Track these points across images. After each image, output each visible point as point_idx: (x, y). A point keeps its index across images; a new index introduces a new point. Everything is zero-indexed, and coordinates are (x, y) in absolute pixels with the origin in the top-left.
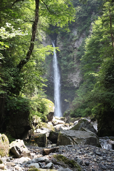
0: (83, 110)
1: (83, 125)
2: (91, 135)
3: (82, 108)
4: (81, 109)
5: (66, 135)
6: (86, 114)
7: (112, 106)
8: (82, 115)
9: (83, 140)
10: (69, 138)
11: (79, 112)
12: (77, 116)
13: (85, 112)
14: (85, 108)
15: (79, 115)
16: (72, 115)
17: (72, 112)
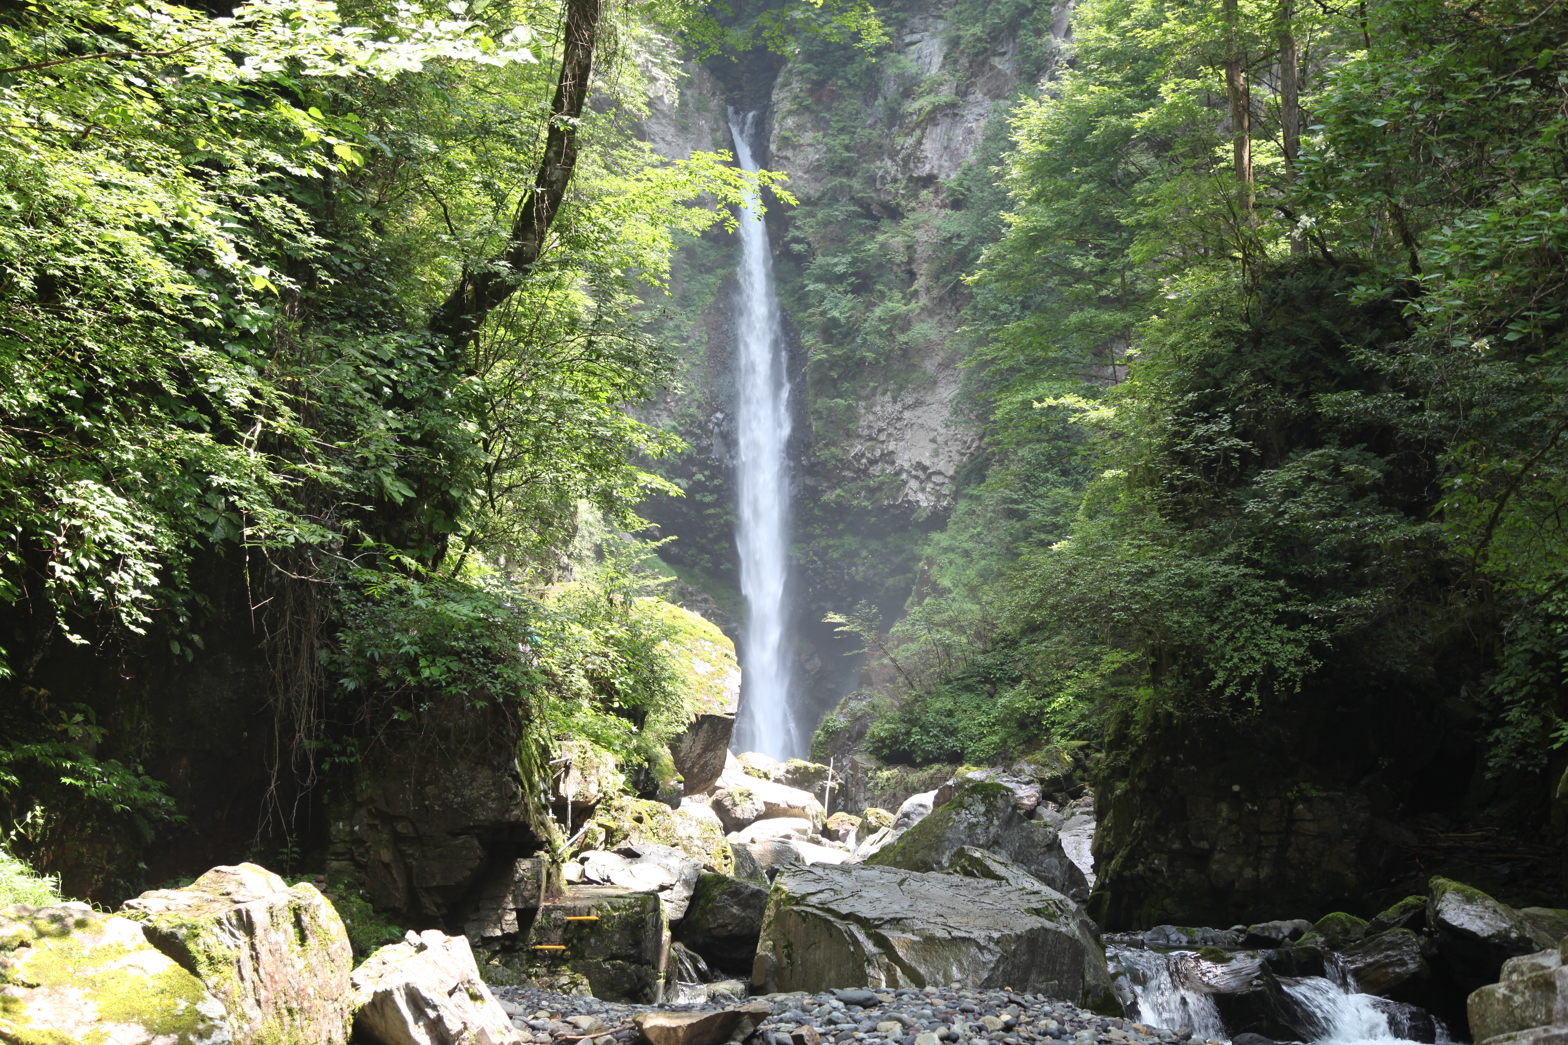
0: (978, 707)
1: (972, 826)
2: (1037, 912)
3: (968, 688)
4: (965, 697)
5: (830, 911)
6: (1004, 741)
7: (1221, 675)
8: (972, 746)
9: (973, 950)
10: (852, 935)
11: (947, 721)
12: (923, 750)
13: (994, 724)
14: (993, 684)
15: (941, 748)
16: (885, 746)
17: (888, 722)
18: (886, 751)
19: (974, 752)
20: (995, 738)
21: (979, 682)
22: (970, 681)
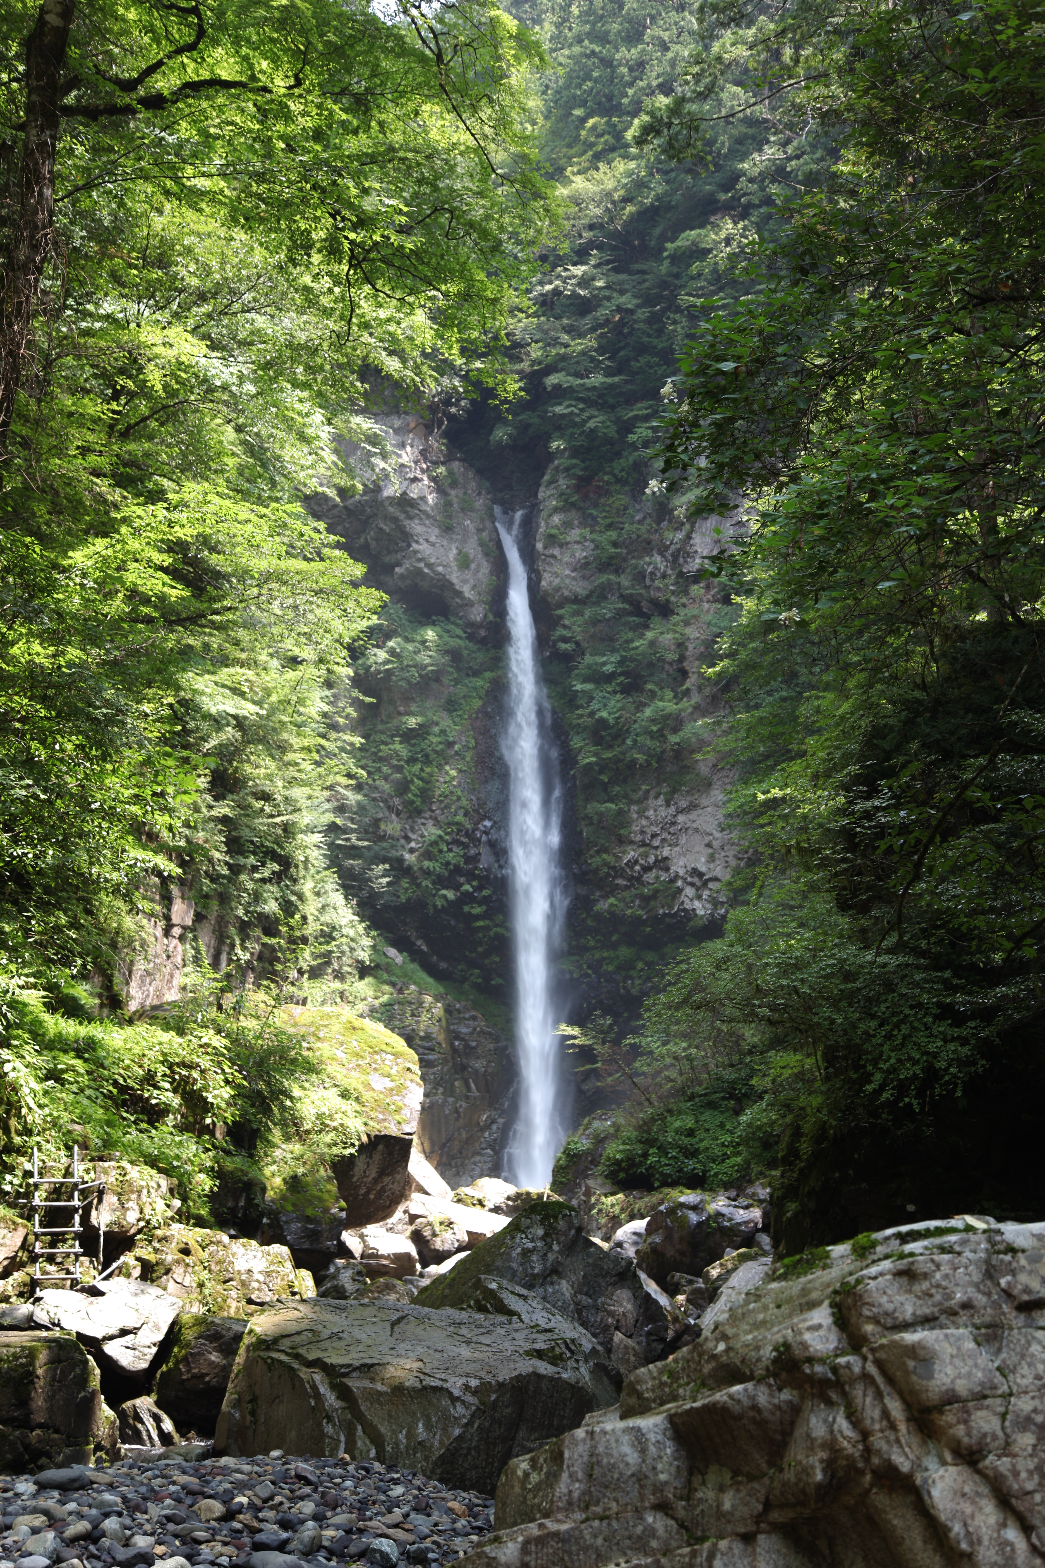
0: (722, 1125)
1: (526, 1253)
2: (539, 1354)
3: (711, 1105)
4: (707, 1115)
5: (297, 1356)
8: (715, 1168)
9: (445, 1402)
10: (314, 1387)
11: (686, 1141)
12: (661, 1174)
13: (738, 1144)
14: (739, 1100)
15: (680, 1170)
16: (621, 1169)
17: (624, 1143)
18: (622, 1175)
19: (716, 1174)
20: (739, 1159)
21: (723, 1098)
22: (714, 1097)
